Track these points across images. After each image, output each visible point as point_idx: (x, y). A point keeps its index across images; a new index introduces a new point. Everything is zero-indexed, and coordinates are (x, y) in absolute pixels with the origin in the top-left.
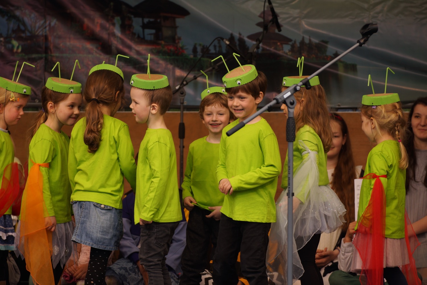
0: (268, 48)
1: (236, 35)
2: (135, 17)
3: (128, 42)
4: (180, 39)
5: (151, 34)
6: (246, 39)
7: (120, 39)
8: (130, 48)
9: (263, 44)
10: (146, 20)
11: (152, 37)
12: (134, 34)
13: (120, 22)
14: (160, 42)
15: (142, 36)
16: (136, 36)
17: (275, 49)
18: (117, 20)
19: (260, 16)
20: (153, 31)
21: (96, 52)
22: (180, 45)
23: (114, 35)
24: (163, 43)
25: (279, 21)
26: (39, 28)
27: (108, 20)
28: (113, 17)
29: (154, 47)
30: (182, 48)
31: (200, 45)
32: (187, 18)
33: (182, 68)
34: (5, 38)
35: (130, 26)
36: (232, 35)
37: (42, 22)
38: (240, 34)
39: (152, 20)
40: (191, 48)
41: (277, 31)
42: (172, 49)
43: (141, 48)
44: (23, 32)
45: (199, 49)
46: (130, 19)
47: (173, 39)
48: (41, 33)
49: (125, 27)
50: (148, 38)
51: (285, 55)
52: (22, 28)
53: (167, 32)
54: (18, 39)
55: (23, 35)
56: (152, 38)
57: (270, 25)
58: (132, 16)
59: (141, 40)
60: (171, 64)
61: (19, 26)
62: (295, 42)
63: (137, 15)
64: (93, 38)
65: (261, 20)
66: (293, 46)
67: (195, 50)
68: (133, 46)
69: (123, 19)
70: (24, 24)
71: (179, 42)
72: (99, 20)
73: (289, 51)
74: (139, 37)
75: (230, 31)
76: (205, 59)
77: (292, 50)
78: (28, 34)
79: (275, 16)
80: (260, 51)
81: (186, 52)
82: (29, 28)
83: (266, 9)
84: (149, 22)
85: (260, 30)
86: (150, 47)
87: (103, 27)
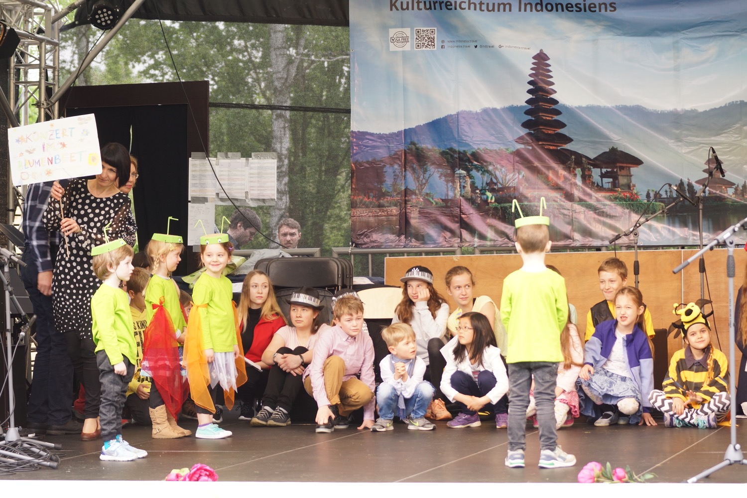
0: (714, 191)
1: (685, 181)
2: (594, 168)
3: (588, 190)
4: (634, 186)
5: (609, 183)
6: (694, 183)
7: (582, 188)
8: (590, 195)
9: (709, 188)
10: (604, 170)
11: (610, 184)
12: (593, 183)
13: (581, 173)
14: (617, 189)
15: (600, 185)
16: (596, 185)
17: (721, 192)
18: (578, 171)
19: (705, 164)
20: (611, 180)
21: (560, 200)
22: (635, 191)
23: (576, 184)
24: (620, 190)
25: (723, 167)
26: (509, 180)
27: (570, 172)
28: (574, 169)
29: (612, 194)
30: (636, 194)
31: (653, 191)
32: (640, 166)
33: (636, 212)
34: (480, 191)
35: (590, 176)
36: (681, 180)
37: (511, 175)
38: (688, 179)
39: (609, 170)
40: (645, 194)
41: (721, 176)
42: (628, 195)
43: (600, 195)
44: (496, 184)
45: (652, 195)
46: (589, 170)
47: (629, 186)
48: (511, 185)
49: (586, 178)
50: (606, 186)
51: (730, 197)
52: (495, 181)
53: (622, 180)
54: (492, 191)
55: (495, 187)
56: (610, 186)
57: (714, 172)
58: (592, 167)
59: (600, 188)
60: (628, 209)
61: (491, 179)
62: (738, 186)
63: (595, 166)
64: (557, 188)
65: (707, 167)
66: (736, 189)
67: (648, 196)
68: (593, 194)
69: (583, 170)
70: (496, 178)
71: (633, 189)
72: (562, 172)
73: (733, 194)
74: (598, 185)
75: (680, 177)
76: (658, 203)
77: (736, 193)
78: (500, 186)
79: (718, 163)
80: (707, 194)
81: (640, 198)
82: (501, 181)
83: (710, 157)
84: (607, 172)
85: (706, 175)
86: (608, 194)
87: (566, 178)
